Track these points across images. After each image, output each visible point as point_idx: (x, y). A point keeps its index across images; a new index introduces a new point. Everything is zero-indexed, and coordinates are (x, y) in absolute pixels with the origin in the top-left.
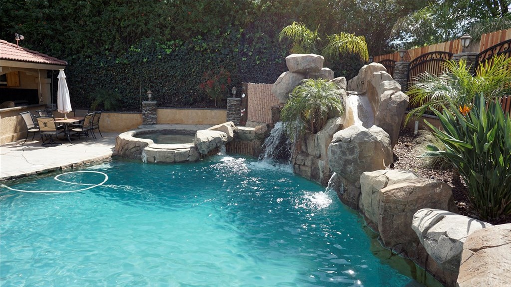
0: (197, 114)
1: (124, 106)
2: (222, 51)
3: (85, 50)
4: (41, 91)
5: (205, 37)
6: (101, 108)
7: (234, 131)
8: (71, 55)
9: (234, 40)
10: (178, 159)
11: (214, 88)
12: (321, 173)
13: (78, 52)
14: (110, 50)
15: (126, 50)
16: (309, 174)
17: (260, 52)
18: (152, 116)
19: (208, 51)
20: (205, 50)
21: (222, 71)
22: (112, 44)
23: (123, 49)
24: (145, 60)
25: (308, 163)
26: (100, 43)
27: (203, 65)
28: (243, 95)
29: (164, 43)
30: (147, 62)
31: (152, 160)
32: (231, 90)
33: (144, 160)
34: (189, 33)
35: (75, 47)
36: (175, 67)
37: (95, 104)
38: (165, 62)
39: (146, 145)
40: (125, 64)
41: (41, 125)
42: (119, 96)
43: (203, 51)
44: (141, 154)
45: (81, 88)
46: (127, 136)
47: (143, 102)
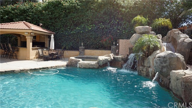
0: (100, 52)
1: (73, 49)
2: (110, 29)
3: (61, 29)
4: (46, 43)
5: (104, 23)
6: (65, 49)
7: (113, 57)
8: (57, 30)
9: (115, 24)
10: (91, 67)
11: (106, 42)
12: (150, 74)
13: (59, 30)
14: (69, 29)
15: (75, 29)
16: (145, 75)
17: (125, 29)
18: (83, 52)
19: (105, 28)
20: (104, 28)
21: (110, 35)
22: (70, 26)
23: (74, 28)
24: (81, 32)
25: (145, 70)
26: (66, 26)
27: (103, 34)
28: (118, 44)
29: (89, 26)
30: (82, 33)
31: (81, 67)
32: (113, 43)
33: (78, 66)
34: (98, 22)
35: (58, 28)
36: (92, 34)
37: (63, 47)
38: (89, 33)
39: (79, 61)
40: (74, 33)
41: (44, 53)
42: (72, 45)
43: (103, 28)
44: (77, 64)
45: (59, 42)
46: (73, 58)
47: (80, 47)
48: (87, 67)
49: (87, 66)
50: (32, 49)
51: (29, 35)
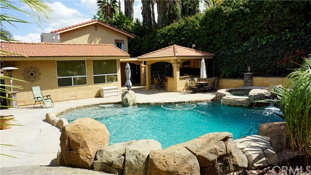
2: (303, 38)
3: (223, 47)
5: (291, 30)
8: (217, 50)
13: (220, 49)
14: (235, 46)
18: (249, 81)
20: (290, 38)
22: (235, 42)
23: (241, 45)
27: (287, 49)
29: (263, 38)
30: (251, 50)
31: (225, 103)
33: (221, 102)
36: (268, 51)
38: (262, 49)
39: (225, 95)
40: (240, 52)
41: (191, 84)
43: (288, 39)
44: (221, 99)
47: (245, 74)
48: (232, 104)
49: (232, 102)
50: (180, 78)
51: (176, 62)
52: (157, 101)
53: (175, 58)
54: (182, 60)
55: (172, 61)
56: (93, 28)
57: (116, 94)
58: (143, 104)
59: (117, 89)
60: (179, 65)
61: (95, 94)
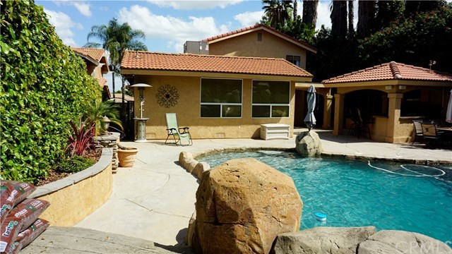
50: (400, 119)
51: (395, 90)
52: (359, 154)
53: (396, 83)
54: (408, 86)
55: (387, 88)
56: (256, 37)
57: (285, 136)
58: (333, 156)
59: (287, 128)
60: (401, 96)
61: (252, 134)
